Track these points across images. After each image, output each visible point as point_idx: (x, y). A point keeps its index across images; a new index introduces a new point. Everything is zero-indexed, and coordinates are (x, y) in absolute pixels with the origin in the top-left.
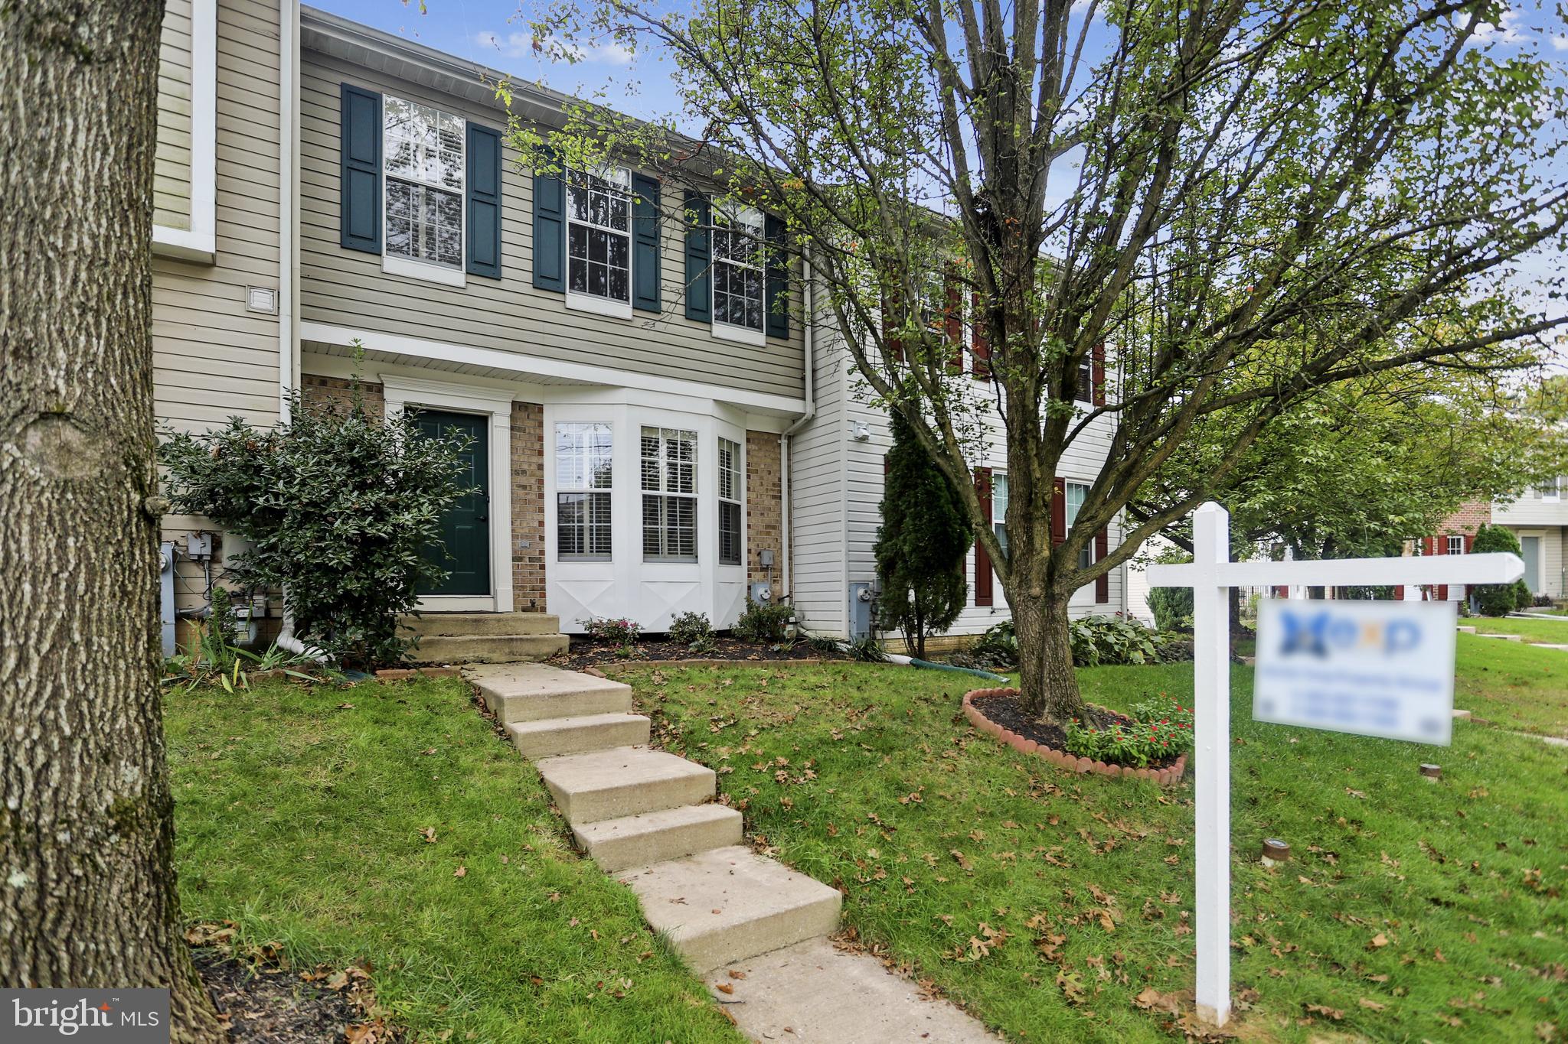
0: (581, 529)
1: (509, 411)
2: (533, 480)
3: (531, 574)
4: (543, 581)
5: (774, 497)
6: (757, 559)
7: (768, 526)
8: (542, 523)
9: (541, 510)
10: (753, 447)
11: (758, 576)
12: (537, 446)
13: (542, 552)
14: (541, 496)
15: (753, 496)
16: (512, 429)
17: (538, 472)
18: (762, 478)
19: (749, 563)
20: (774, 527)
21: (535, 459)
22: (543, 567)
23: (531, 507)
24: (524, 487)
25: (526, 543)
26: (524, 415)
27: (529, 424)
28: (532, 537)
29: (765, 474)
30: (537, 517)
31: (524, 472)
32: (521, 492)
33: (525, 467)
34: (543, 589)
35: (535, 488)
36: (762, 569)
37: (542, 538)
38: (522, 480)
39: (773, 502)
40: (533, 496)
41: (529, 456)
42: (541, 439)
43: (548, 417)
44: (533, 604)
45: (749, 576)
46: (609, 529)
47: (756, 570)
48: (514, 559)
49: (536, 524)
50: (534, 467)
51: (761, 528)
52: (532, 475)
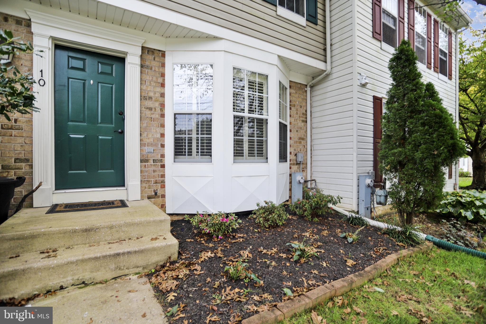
0: (190, 140)
1: (140, 53)
2: (157, 105)
3: (154, 171)
4: (163, 176)
5: (303, 121)
6: (295, 158)
7: (300, 138)
8: (163, 135)
9: (163, 126)
10: (293, 91)
11: (295, 168)
12: (160, 80)
13: (163, 156)
14: (163, 116)
15: (293, 120)
16: (142, 66)
17: (161, 99)
18: (297, 110)
19: (290, 160)
20: (303, 139)
21: (159, 89)
22: (163, 166)
23: (155, 123)
24: (150, 109)
25: (151, 149)
26: (151, 57)
27: (155, 64)
28: (156, 145)
29: (299, 107)
30: (160, 130)
31: (150, 98)
32: (148, 113)
33: (151, 94)
34: (163, 182)
35: (158, 109)
36: (297, 164)
37: (163, 146)
38: (149, 104)
39: (303, 124)
40: (156, 116)
41: (154, 87)
42: (163, 75)
43: (168, 60)
44: (156, 194)
45: (290, 168)
46: (210, 139)
47: (294, 164)
48: (142, 161)
49: (159, 136)
50: (158, 95)
51: (297, 139)
52: (156, 101)
